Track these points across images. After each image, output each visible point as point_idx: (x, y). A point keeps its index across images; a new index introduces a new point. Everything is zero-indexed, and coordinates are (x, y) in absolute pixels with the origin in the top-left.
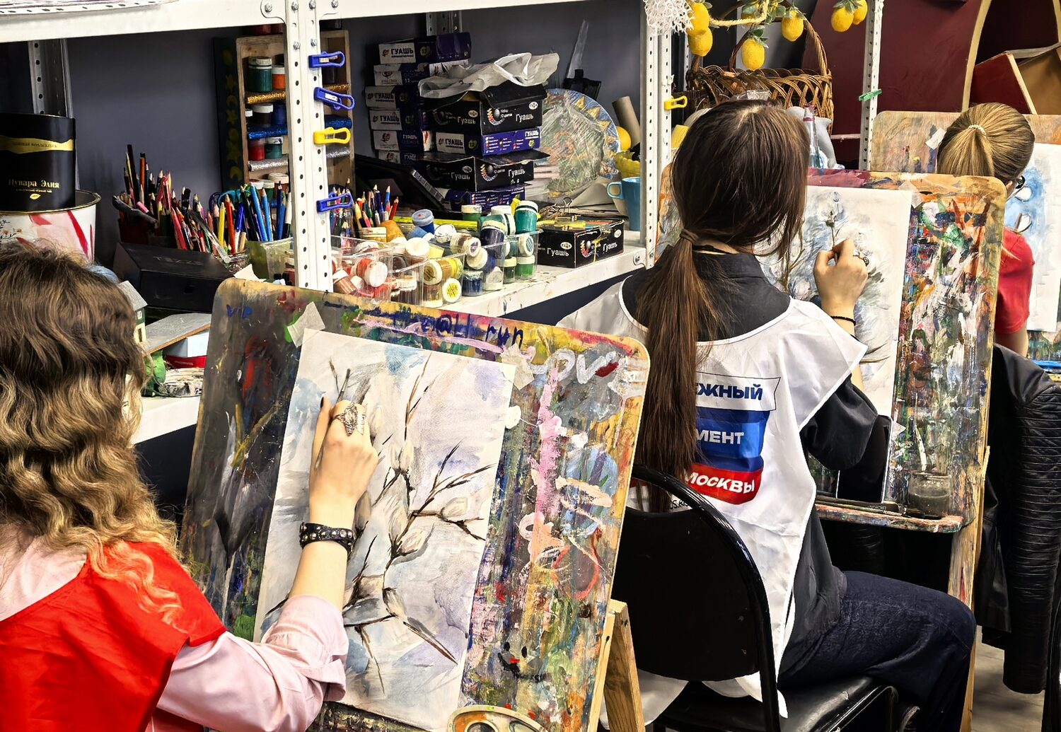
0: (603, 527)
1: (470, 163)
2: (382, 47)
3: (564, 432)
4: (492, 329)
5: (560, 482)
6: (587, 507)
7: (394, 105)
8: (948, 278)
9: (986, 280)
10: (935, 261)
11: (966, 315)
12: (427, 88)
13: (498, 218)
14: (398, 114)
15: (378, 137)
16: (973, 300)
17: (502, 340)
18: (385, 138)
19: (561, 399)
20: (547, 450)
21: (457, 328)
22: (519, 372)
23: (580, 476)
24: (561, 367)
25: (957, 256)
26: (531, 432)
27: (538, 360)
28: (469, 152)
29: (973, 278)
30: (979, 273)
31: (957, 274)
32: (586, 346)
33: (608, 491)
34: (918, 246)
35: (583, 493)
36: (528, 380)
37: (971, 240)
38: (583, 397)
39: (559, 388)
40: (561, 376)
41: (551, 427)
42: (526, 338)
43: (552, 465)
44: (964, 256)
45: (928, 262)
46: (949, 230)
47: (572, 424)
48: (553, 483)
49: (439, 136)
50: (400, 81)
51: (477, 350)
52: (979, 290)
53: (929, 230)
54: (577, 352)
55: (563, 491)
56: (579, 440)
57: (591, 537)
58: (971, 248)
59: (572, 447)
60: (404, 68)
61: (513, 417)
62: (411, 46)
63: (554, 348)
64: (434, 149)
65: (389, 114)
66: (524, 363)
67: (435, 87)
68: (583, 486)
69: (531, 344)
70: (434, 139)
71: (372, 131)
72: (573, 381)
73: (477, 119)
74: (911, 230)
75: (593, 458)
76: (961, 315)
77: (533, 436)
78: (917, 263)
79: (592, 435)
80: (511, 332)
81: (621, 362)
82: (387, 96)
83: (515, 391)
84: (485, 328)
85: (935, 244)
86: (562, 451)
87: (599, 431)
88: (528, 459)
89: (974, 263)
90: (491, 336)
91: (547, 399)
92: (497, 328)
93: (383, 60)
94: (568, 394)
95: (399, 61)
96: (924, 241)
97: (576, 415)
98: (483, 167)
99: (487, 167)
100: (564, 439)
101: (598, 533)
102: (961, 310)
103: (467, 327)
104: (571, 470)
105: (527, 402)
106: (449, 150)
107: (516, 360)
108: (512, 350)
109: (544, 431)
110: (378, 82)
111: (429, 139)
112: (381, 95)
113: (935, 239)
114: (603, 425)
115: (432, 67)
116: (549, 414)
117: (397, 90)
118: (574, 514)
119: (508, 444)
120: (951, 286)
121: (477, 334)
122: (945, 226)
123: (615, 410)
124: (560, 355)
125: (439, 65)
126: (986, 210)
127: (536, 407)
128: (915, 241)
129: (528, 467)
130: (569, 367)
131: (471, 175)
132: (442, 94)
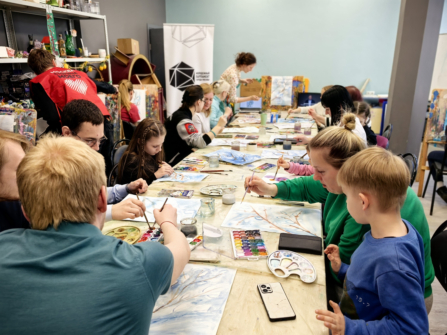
0: (32, 138)
1: (23, 93)
2: (2, 72)
3: (24, 125)
4: (9, 110)
5: (24, 133)
6: (29, 136)
7: (6, 83)
8: (112, 109)
9: (118, 109)
10: (110, 106)
11: (116, 115)
12: (12, 79)
13: (26, 101)
14: (7, 85)
15: (4, 89)
16: (117, 112)
17: (11, 112)
18: (6, 90)
19: (23, 120)
20: (21, 128)
21: (3, 110)
22: (15, 116)
23: (28, 131)
24: (22, 115)
25: (113, 105)
26: (18, 126)
27: (18, 114)
28: (23, 91)
29: (116, 108)
30: (117, 108)
31: (114, 108)
32: (26, 111)
33: (32, 133)
34: (107, 104)
35: (28, 134)
36: (17, 117)
37: (115, 102)
38: (26, 119)
39: (22, 118)
40: (22, 116)
41: (22, 124)
42: (16, 111)
43: (23, 130)
44: (115, 105)
45: (109, 106)
46: (112, 101)
47: (25, 123)
48: (23, 133)
49: (17, 89)
50: (7, 79)
51: (7, 114)
52: (118, 110)
53: (108, 101)
54: (24, 112)
55: (25, 134)
56: (27, 126)
57: (31, 140)
58: (116, 103)
59: (26, 127)
60: (7, 76)
61: (15, 124)
62: (8, 72)
63: (20, 112)
64: (16, 91)
65: (6, 85)
66: (16, 115)
67: (14, 79)
68: (28, 133)
69: (17, 112)
70: (16, 89)
71: (3, 88)
72: (24, 117)
73: (23, 85)
74: (106, 101)
75: (29, 128)
76: (115, 115)
77: (19, 126)
78: (107, 107)
79: (29, 125)
80: (13, 110)
81: (32, 113)
82: (5, 81)
83: (15, 119)
84: (8, 110)
85: (110, 103)
86: (24, 128)
87: (30, 124)
88: (19, 130)
89: (116, 106)
90: (9, 111)
91: (20, 119)
92: (10, 110)
93: (3, 75)
94: (24, 119)
95: (6, 75)
96: (108, 103)
97: (25, 122)
98: (26, 94)
99: (27, 94)
100: (24, 126)
101: (32, 140)
102: (115, 114)
103: (5, 110)
104: (26, 130)
105: (17, 121)
106: (19, 91)
107: (14, 115)
108: (13, 113)
109: (20, 125)
110: (2, 79)
111: (15, 89)
112: (3, 81)
113: (110, 102)
114: (30, 123)
115: (13, 76)
116: (21, 122)
117: (6, 80)
118: (27, 137)
119: (15, 128)
120: (113, 110)
121: (7, 111)
122: (111, 100)
123: (32, 120)
124: (22, 113)
125: (15, 75)
126: (117, 97)
127: (19, 121)
128: (106, 103)
129: (19, 131)
130: (23, 115)
131: (23, 95)
132: (15, 81)
